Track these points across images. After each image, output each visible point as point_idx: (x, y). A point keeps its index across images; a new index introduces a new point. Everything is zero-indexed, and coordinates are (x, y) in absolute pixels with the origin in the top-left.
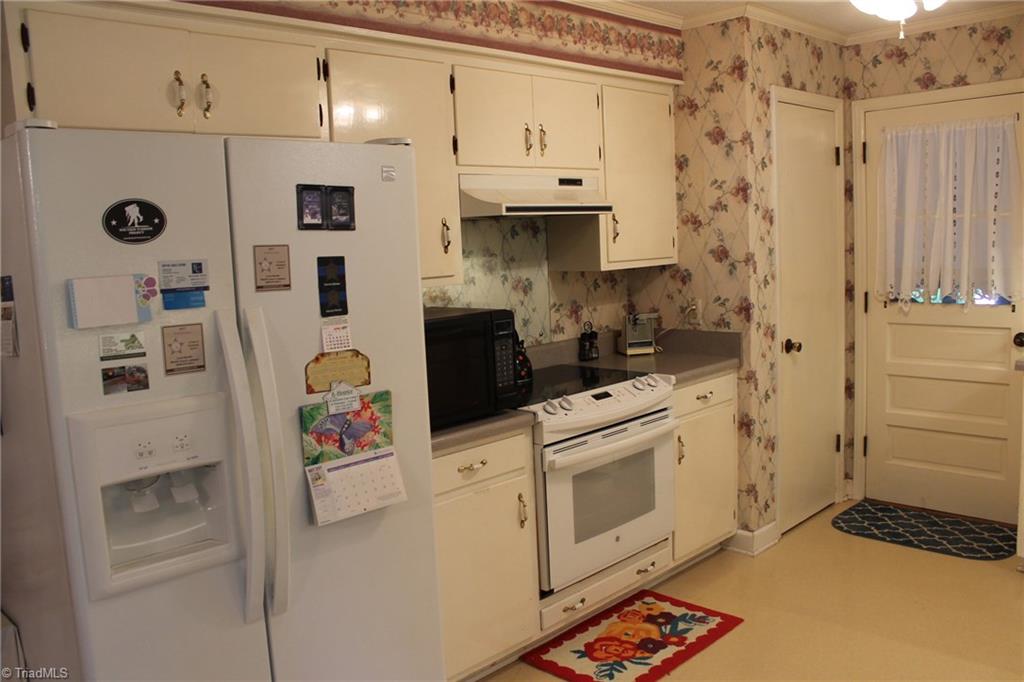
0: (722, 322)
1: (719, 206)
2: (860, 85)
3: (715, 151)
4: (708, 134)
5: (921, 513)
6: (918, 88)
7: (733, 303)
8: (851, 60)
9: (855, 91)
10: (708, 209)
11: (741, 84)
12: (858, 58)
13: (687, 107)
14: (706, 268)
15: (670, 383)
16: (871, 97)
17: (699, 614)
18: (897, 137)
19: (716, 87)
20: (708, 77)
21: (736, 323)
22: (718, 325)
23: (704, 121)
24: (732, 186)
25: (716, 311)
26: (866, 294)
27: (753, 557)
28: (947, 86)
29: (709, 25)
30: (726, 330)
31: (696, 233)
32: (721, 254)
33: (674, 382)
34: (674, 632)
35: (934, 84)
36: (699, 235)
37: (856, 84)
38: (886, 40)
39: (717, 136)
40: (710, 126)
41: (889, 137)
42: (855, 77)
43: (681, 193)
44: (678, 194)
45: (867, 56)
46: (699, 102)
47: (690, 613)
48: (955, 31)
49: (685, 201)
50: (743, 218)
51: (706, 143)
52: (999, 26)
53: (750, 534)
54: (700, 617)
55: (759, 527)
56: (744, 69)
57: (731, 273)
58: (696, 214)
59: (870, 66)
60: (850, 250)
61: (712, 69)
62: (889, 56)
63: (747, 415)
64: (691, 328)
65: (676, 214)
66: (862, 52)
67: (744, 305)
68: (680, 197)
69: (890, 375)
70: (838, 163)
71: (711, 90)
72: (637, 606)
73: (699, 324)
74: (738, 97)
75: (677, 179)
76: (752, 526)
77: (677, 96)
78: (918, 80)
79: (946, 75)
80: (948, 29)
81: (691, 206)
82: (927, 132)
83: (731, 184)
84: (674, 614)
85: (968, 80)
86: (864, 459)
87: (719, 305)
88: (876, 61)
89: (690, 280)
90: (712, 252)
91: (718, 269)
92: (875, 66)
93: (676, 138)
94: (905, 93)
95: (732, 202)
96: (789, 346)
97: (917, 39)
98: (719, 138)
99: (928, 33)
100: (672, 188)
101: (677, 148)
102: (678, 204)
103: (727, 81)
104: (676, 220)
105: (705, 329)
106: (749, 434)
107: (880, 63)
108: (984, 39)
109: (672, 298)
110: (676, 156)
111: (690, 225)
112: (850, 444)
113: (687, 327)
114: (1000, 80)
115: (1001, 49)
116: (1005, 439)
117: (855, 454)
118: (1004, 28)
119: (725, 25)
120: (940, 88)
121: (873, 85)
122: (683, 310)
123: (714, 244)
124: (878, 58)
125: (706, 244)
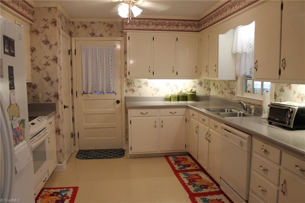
0: (49, 100)
1: (47, 64)
2: (74, 33)
3: (46, 47)
4: (43, 41)
5: (96, 151)
6: (90, 36)
7: (53, 94)
8: (71, 25)
9: (72, 34)
10: (43, 65)
11: (55, 27)
12: (73, 25)
13: (35, 32)
14: (42, 83)
15: (46, 119)
16: (77, 37)
17: (65, 189)
18: (85, 48)
19: (46, 27)
20: (43, 24)
21: (53, 100)
22: (47, 101)
23: (41, 37)
24: (52, 58)
25: (46, 97)
26: (77, 92)
27: (64, 171)
28: (98, 36)
29: (44, 7)
30: (50, 103)
31: (38, 72)
32: (48, 79)
33: (47, 118)
34: (63, 196)
35: (94, 35)
36: (39, 73)
37: (73, 33)
38: (82, 22)
39: (47, 42)
40: (44, 39)
41: (83, 48)
42: (72, 31)
43: (33, 59)
44: (31, 60)
45: (76, 25)
46: (39, 30)
47: (62, 190)
48: (100, 23)
49: (34, 62)
50: (56, 68)
51: (43, 44)
52: (110, 24)
53: (62, 164)
54: (66, 190)
55: (63, 162)
56: (56, 23)
57: (51, 85)
58: (38, 66)
59: (77, 28)
60: (72, 79)
61: (45, 21)
62: (82, 26)
63: (58, 128)
64: (37, 103)
65: (30, 66)
66: (74, 24)
67: (56, 94)
68: (32, 61)
69: (84, 114)
70: (69, 54)
71: (44, 28)
72: (43, 193)
73: (40, 101)
74: (54, 31)
75: (31, 55)
76: (62, 162)
77: (31, 28)
78: (90, 34)
79: (97, 34)
80: (98, 22)
81: (36, 64)
82: (93, 48)
83: (51, 57)
84: (58, 191)
85: (103, 36)
86: (78, 139)
87: (47, 95)
88: (79, 27)
89: (36, 87)
90: (44, 78)
91: (46, 84)
92: (78, 28)
93: (30, 41)
94: (86, 37)
95: (52, 63)
96: (65, 107)
97: (90, 23)
98: (47, 43)
99: (93, 22)
100: (29, 58)
101: (31, 45)
102: (31, 63)
103: (50, 26)
104: (31, 68)
105: (42, 103)
106: (59, 134)
107: (80, 28)
108: (107, 26)
109: (29, 93)
110: (31, 47)
111: (36, 70)
112: (74, 135)
113: (35, 102)
114: (111, 37)
115: (111, 29)
116: (115, 128)
117: (76, 138)
118: (111, 24)
119: (50, 9)
120: (96, 37)
121: (78, 33)
122: (33, 97)
123: (45, 76)
124: (79, 26)
125: (42, 76)
